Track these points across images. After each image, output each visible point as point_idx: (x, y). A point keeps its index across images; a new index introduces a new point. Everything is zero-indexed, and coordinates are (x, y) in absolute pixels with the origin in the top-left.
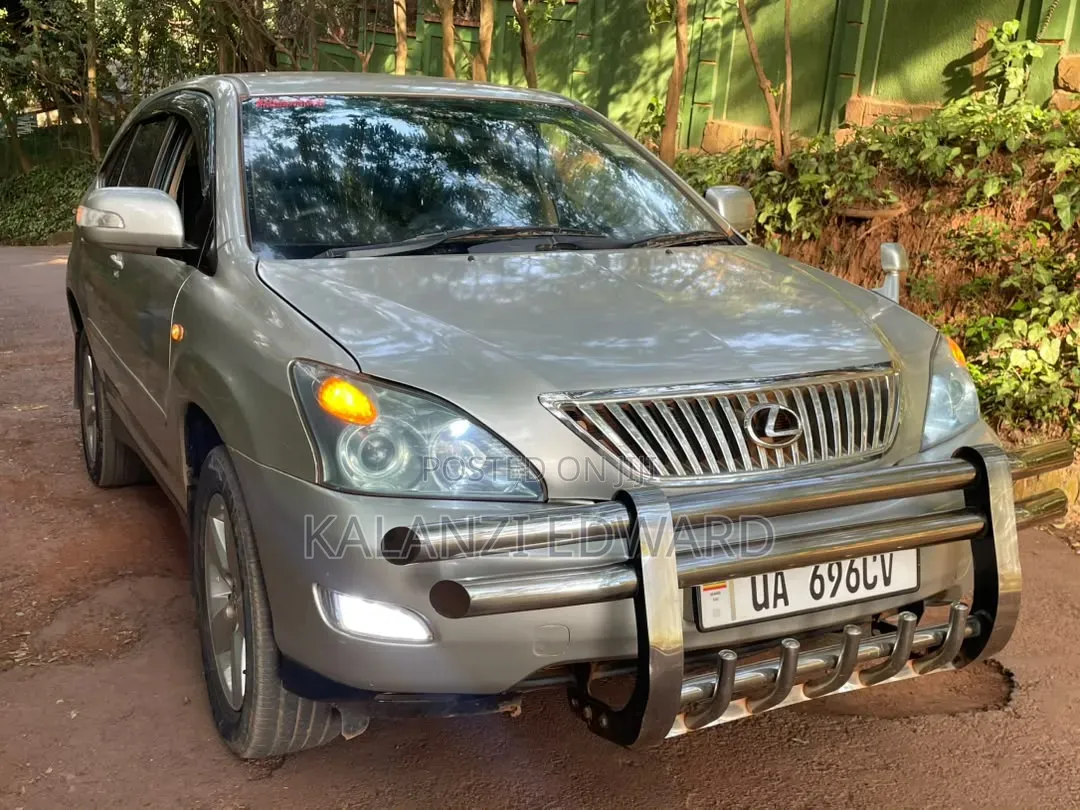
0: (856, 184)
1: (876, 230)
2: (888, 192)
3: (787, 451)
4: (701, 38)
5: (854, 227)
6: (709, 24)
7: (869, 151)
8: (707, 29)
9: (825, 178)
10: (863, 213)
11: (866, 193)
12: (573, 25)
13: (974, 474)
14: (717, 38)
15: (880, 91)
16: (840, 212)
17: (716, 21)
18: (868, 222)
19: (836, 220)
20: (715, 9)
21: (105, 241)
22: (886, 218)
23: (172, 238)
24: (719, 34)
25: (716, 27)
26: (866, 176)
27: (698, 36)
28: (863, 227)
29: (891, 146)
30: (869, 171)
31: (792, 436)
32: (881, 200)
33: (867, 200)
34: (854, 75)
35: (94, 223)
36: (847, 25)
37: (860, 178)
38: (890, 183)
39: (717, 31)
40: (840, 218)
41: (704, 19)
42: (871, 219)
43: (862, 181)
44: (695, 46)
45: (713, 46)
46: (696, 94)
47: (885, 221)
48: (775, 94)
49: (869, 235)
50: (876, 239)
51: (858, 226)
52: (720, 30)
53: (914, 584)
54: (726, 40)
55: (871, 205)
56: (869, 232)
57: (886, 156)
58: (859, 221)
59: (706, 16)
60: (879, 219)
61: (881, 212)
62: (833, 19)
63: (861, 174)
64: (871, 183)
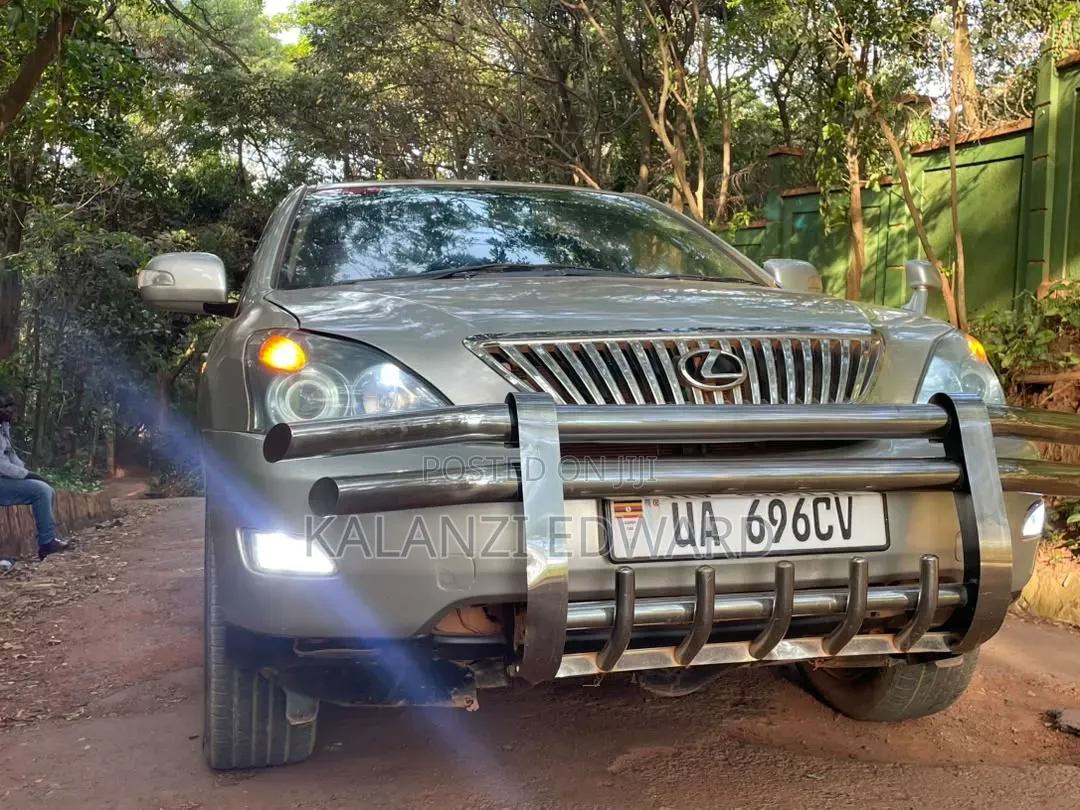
0: (1034, 350)
1: (1058, 394)
2: (1068, 354)
3: (728, 394)
4: (887, 244)
5: (1036, 394)
6: (895, 230)
7: (1047, 317)
8: (892, 236)
9: (1001, 348)
10: (1044, 377)
11: (1043, 357)
12: (763, 247)
13: (945, 421)
14: (903, 243)
15: (1072, 274)
16: (1019, 379)
17: (901, 227)
18: (1050, 387)
19: (1016, 388)
20: (899, 216)
21: (159, 298)
22: (1068, 381)
23: (216, 293)
24: (905, 239)
25: (901, 233)
26: (1043, 341)
27: (883, 243)
28: (1045, 393)
29: (1069, 310)
30: (1046, 335)
31: (734, 379)
32: (1061, 363)
33: (1046, 365)
34: (1043, 261)
35: (150, 283)
36: (1032, 214)
37: (1037, 343)
38: (1071, 346)
39: (902, 237)
40: (1019, 386)
41: (889, 226)
42: (1053, 384)
43: (1039, 346)
44: (882, 253)
45: (900, 251)
46: (885, 299)
47: (1068, 384)
48: (948, 274)
49: (1051, 400)
50: (1059, 404)
51: (1040, 392)
52: (905, 235)
53: (882, 542)
54: (912, 244)
55: (1051, 369)
56: (1050, 396)
57: (1064, 320)
58: (1039, 388)
59: (890, 223)
60: (1060, 383)
61: (1062, 375)
62: (1017, 210)
63: (1038, 339)
64: (1050, 347)
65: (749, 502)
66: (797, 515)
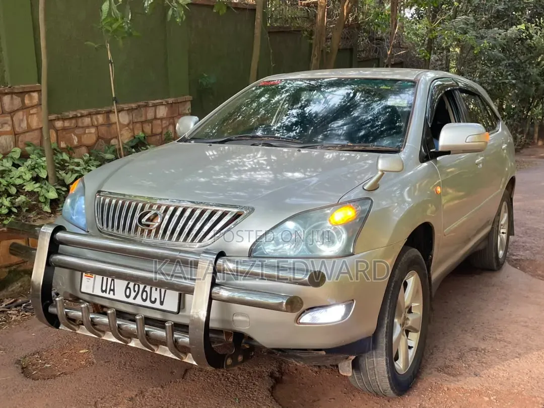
53: (176, 310)
65: (127, 282)
66: (144, 291)
